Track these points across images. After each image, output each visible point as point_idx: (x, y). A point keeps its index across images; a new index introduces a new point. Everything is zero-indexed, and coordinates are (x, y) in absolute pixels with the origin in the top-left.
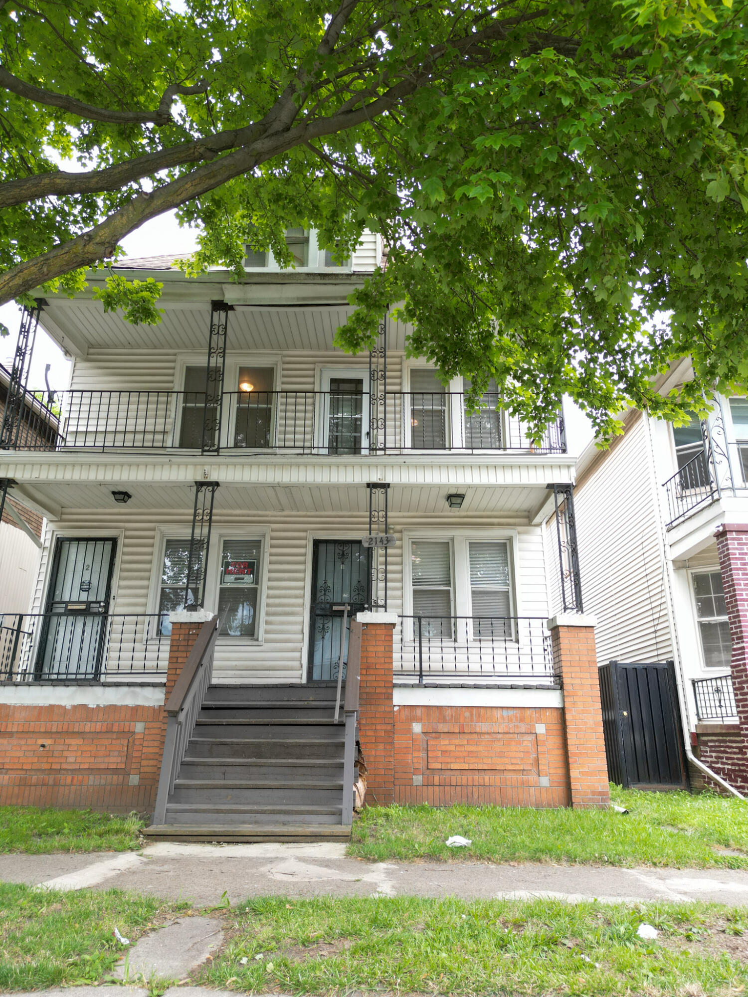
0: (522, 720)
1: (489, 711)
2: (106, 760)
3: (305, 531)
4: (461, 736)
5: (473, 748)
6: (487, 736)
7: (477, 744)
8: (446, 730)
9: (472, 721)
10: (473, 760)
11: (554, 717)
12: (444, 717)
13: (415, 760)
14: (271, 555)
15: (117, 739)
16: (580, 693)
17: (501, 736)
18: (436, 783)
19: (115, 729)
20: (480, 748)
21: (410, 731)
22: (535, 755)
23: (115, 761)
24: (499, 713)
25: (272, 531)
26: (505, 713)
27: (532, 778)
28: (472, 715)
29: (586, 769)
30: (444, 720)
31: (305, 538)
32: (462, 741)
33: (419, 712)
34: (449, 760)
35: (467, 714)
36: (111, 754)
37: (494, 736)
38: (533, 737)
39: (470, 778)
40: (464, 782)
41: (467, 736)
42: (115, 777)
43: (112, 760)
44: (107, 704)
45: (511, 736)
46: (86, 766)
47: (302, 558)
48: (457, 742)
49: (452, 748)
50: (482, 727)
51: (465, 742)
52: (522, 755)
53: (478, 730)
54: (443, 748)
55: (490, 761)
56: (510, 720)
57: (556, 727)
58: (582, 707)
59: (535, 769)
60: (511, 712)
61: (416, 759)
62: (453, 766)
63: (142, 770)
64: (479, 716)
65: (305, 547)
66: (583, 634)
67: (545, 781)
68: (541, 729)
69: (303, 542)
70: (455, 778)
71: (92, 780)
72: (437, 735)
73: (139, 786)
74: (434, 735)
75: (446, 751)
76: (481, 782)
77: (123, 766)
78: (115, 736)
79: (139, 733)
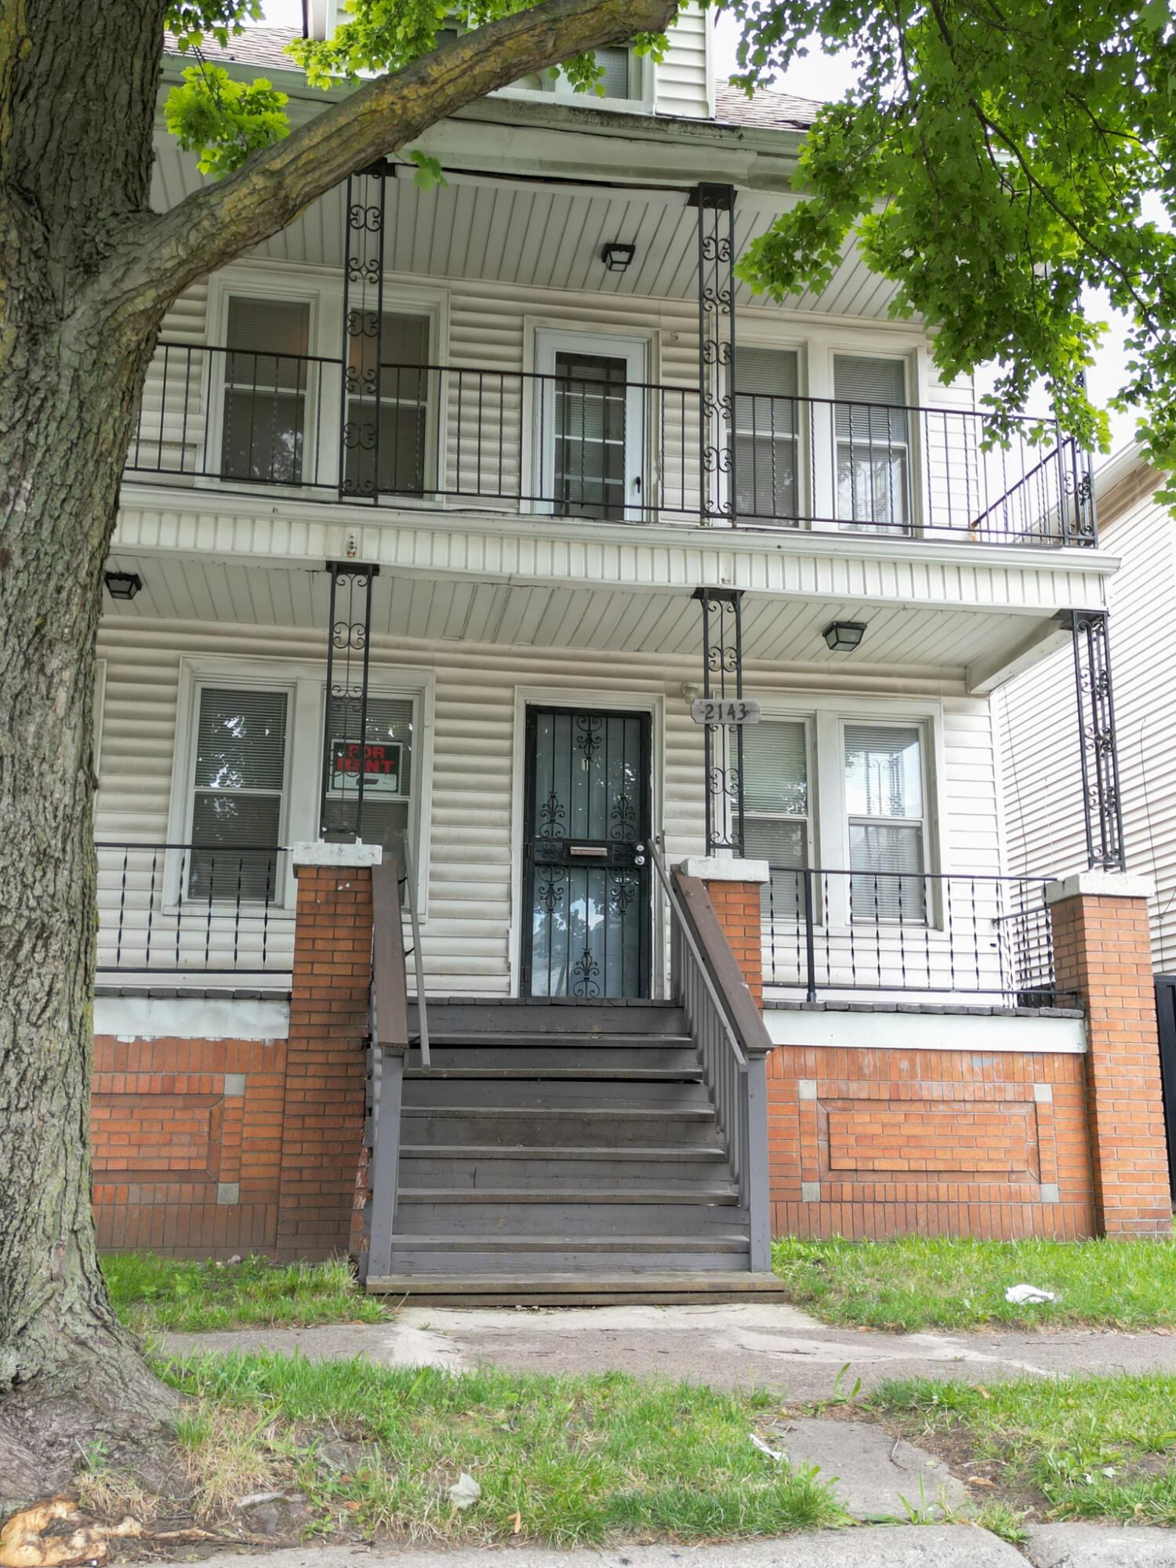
0: (1010, 1077)
1: (945, 1057)
2: (165, 1151)
3: (510, 685)
4: (893, 1105)
5: (917, 1131)
6: (941, 1107)
7: (924, 1120)
8: (864, 1095)
9: (913, 1076)
10: (916, 1153)
11: (1067, 1072)
12: (860, 1068)
13: (806, 1153)
14: (438, 733)
15: (186, 1108)
16: (1120, 1026)
17: (969, 1106)
18: (847, 1196)
19: (181, 1087)
20: (931, 1131)
21: (794, 1096)
22: (1032, 1144)
23: (183, 1153)
24: (964, 1063)
25: (439, 681)
26: (977, 1062)
27: (1028, 1185)
28: (913, 1065)
29: (1130, 1169)
30: (860, 1076)
31: (511, 702)
32: (897, 1114)
33: (810, 1059)
34: (871, 1153)
35: (904, 1064)
36: (175, 1140)
37: (956, 1106)
38: (1026, 1110)
39: (911, 1186)
40: (901, 1196)
41: (905, 1107)
42: (187, 1188)
43: (178, 1152)
44: (159, 1034)
45: (988, 1106)
46: (121, 1165)
47: (504, 744)
48: (885, 1117)
49: (877, 1129)
50: (934, 1089)
51: (901, 1118)
52: (1007, 1143)
53: (925, 1095)
54: (860, 1130)
55: (948, 1155)
56: (986, 1076)
57: (1071, 1090)
58: (1123, 1053)
59: (1032, 1170)
60: (987, 1061)
61: (809, 1149)
62: (878, 1165)
63: (244, 1173)
64: (927, 1068)
65: (510, 719)
66: (1127, 911)
67: (1050, 1192)
68: (1043, 1093)
69: (504, 710)
70: (882, 1188)
71: (136, 1193)
72: (847, 1104)
73: (240, 1205)
74: (840, 1103)
75: (866, 1136)
76: (933, 1195)
77: (201, 1165)
78: (180, 1103)
79: (232, 1098)
